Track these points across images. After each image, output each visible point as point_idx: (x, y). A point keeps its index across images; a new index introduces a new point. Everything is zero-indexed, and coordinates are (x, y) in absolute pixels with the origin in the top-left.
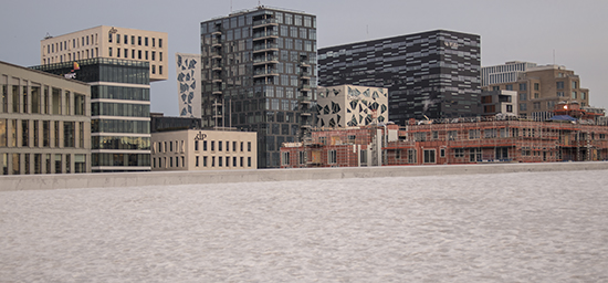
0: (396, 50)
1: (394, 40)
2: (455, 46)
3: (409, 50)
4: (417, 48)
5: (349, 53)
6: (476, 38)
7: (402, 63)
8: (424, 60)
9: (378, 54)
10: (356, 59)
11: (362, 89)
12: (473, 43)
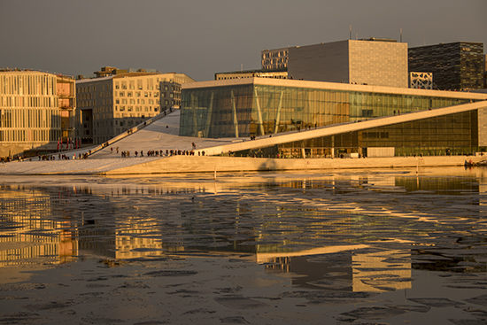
0: (438, 52)
1: (437, 46)
2: (469, 50)
3: (445, 52)
4: (449, 51)
5: (414, 52)
6: (481, 45)
7: (442, 58)
8: (453, 57)
9: (430, 53)
10: (418, 55)
11: (419, 74)
12: (479, 47)
